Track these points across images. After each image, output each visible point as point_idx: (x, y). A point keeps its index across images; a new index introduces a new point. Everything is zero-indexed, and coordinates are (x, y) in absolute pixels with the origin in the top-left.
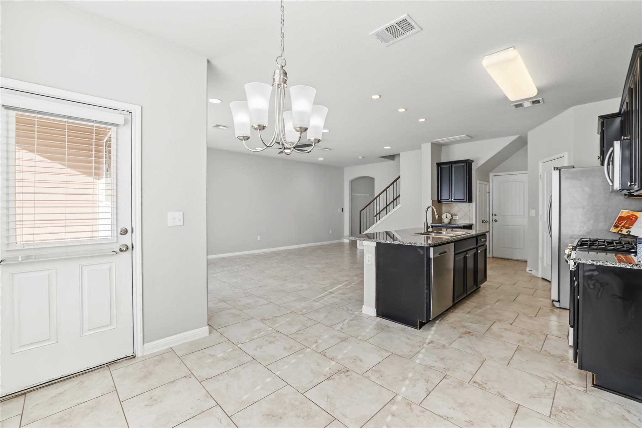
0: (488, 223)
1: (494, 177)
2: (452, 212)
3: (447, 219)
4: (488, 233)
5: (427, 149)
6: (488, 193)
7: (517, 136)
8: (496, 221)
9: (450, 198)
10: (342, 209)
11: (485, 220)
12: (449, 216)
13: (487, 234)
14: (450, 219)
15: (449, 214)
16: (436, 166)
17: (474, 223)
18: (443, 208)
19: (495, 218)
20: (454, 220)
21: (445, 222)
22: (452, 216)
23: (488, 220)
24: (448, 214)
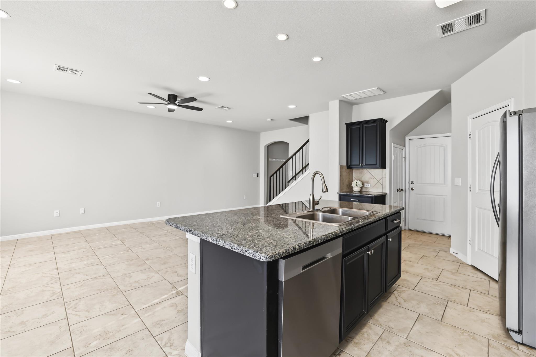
0: (404, 192)
1: (411, 141)
2: (363, 179)
3: (358, 187)
4: (404, 210)
5: (335, 106)
6: (404, 159)
7: (437, 91)
8: (412, 189)
9: (361, 163)
10: (258, 174)
11: (401, 189)
12: (360, 184)
13: (403, 212)
14: (361, 187)
15: (360, 181)
16: (344, 127)
17: (388, 192)
18: (353, 175)
19: (411, 186)
20: (366, 188)
21: (355, 191)
22: (363, 184)
23: (404, 189)
24: (358, 181)
